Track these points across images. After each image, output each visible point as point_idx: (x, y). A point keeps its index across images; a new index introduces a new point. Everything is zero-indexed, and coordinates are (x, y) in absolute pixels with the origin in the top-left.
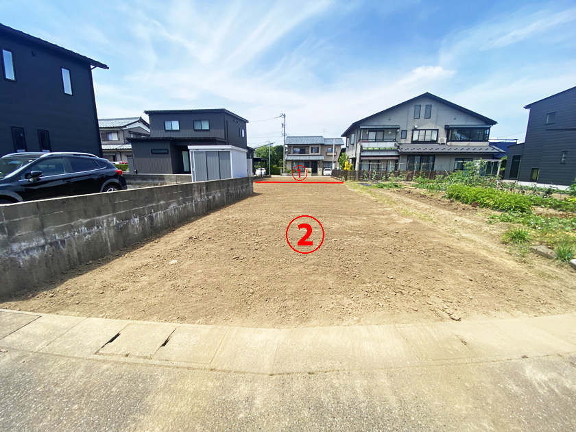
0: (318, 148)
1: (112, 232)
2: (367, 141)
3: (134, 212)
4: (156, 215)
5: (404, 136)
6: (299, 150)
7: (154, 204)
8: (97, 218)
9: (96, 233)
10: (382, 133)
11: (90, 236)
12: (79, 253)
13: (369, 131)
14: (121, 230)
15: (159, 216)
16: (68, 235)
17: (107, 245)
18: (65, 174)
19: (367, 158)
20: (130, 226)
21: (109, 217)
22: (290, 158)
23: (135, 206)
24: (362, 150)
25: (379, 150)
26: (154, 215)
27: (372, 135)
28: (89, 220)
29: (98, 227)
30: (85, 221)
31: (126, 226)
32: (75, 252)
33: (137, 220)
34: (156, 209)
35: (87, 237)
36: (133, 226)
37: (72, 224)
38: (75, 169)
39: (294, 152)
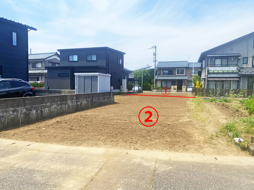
0: (183, 70)
1: (22, 116)
2: (214, 65)
3: (33, 107)
4: (44, 110)
5: (245, 62)
6: (167, 72)
7: (44, 105)
8: (17, 108)
9: (16, 115)
10: (227, 59)
11: (13, 116)
12: (8, 122)
13: (216, 58)
14: (27, 115)
15: (46, 110)
16: (5, 114)
17: (19, 121)
18: (7, 89)
19: (212, 79)
20: (31, 114)
21: (22, 108)
22: (160, 78)
23: (34, 104)
24: (209, 73)
25: (223, 73)
26: (43, 110)
27: (218, 62)
28: (14, 109)
29: (17, 113)
30: (12, 109)
31: (29, 114)
32: (6, 122)
33: (34, 111)
34: (45, 107)
35: (12, 116)
36: (32, 114)
37: (7, 110)
38: (13, 86)
39: (163, 74)
